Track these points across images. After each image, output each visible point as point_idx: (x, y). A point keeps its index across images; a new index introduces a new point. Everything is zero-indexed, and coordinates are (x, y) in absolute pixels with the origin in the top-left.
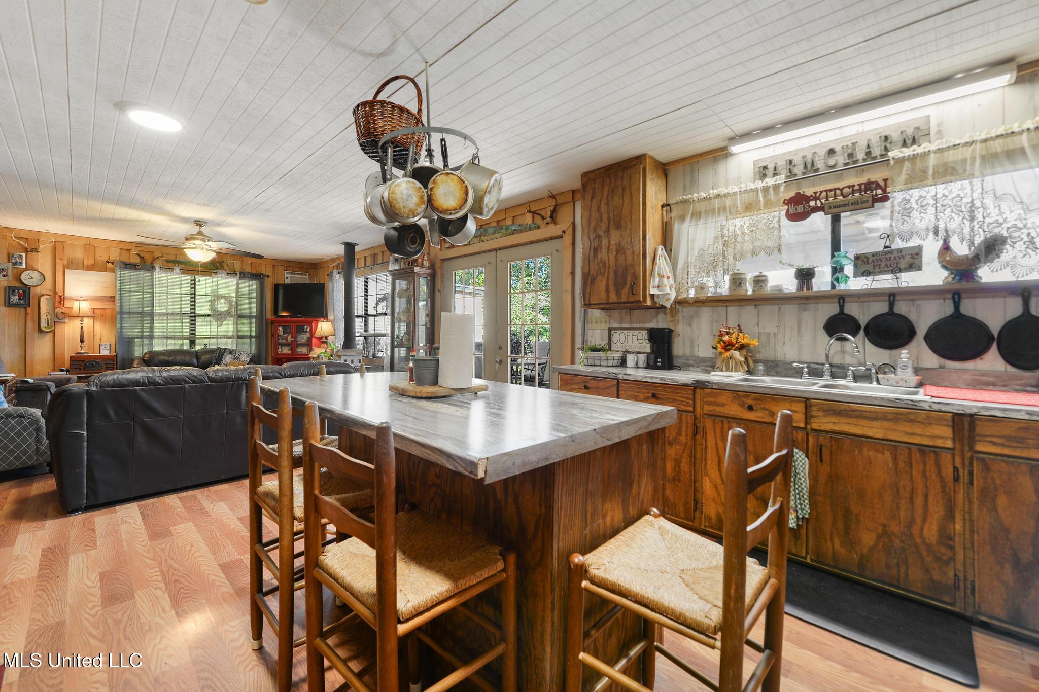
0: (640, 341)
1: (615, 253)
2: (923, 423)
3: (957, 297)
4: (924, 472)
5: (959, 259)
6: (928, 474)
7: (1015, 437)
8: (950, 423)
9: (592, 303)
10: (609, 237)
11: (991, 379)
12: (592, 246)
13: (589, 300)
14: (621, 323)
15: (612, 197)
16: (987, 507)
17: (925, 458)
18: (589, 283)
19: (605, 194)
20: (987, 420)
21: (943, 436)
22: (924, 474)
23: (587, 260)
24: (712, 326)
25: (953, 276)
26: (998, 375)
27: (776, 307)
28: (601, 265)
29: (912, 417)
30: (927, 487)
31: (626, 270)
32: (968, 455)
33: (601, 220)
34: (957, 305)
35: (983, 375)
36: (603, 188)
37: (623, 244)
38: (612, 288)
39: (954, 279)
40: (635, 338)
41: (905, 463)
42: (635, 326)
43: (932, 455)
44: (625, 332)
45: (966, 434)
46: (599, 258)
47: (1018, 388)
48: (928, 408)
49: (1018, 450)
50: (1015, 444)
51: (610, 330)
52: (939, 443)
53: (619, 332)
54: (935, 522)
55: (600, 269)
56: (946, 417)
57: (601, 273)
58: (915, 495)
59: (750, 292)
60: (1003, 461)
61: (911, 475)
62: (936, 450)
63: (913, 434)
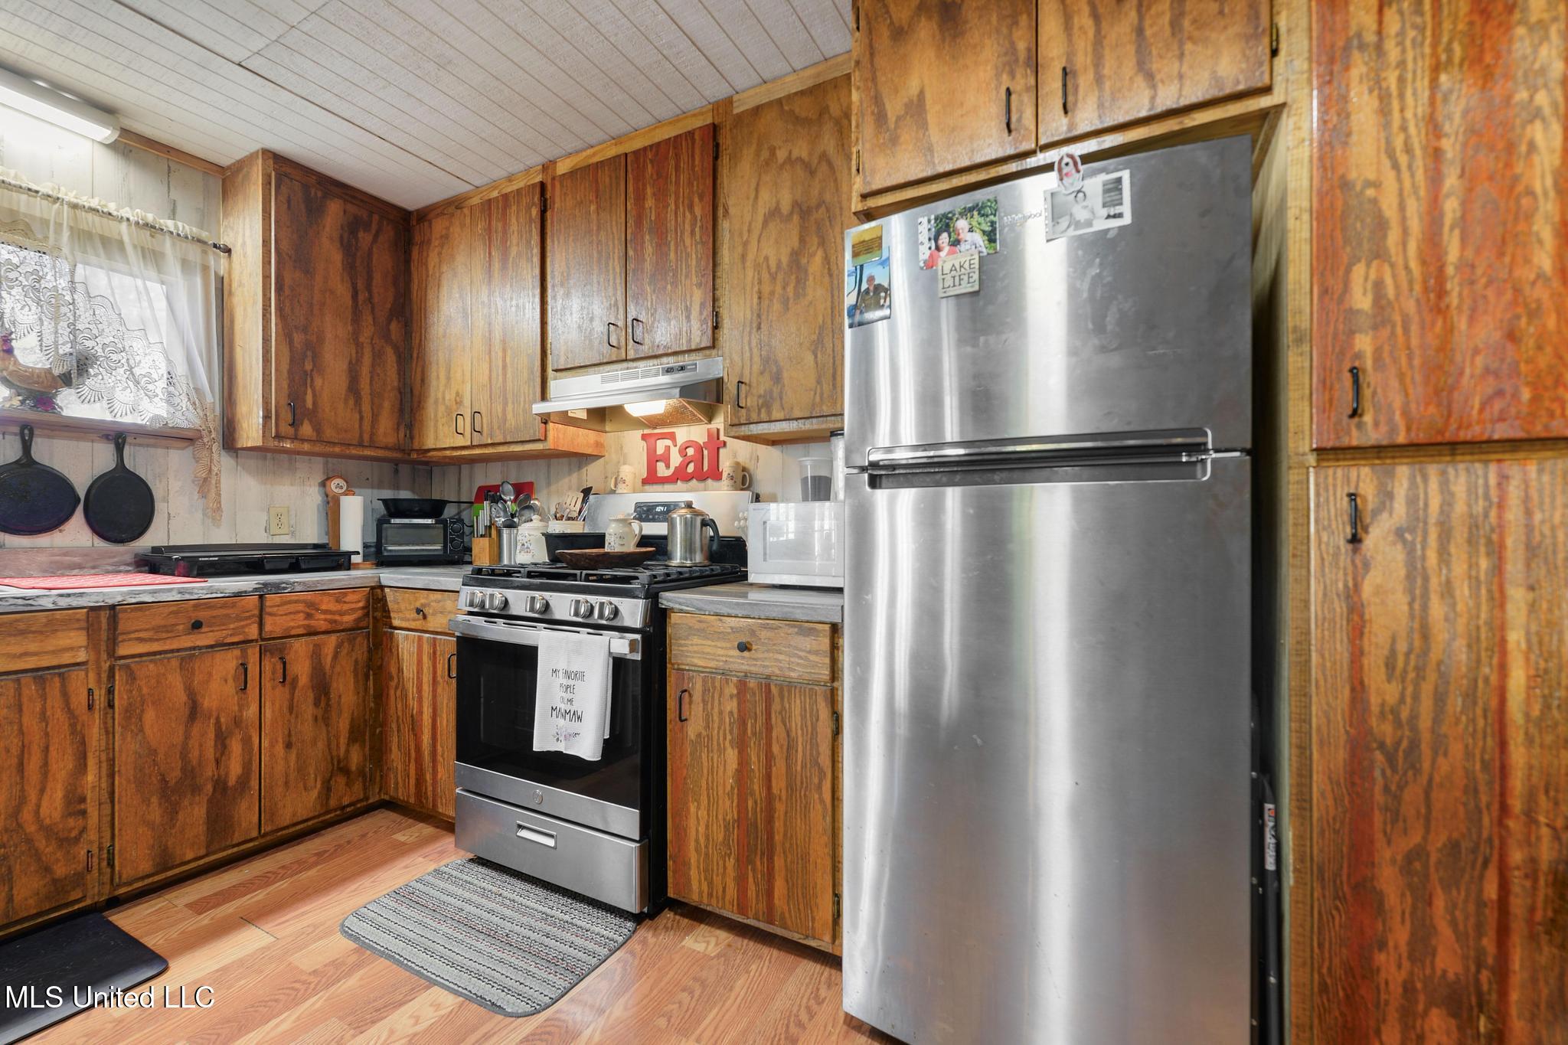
2: (41, 633)
3: (27, 433)
4: (43, 712)
5: (32, 374)
6: (48, 713)
7: (165, 626)
8: (84, 624)
11: (77, 559)
16: (132, 731)
17: (44, 689)
20: (132, 610)
21: (73, 645)
22: (43, 717)
25: (20, 398)
26: (85, 553)
29: (22, 626)
30: (47, 734)
32: (106, 666)
34: (26, 447)
35: (65, 554)
39: (23, 402)
41: (7, 707)
43: (57, 679)
45: (104, 635)
47: (110, 568)
48: (51, 606)
49: (168, 641)
50: (164, 635)
52: (67, 658)
54: (59, 786)
56: (78, 616)
58: (26, 756)
60: (151, 661)
61: (21, 725)
62: (61, 671)
63: (26, 654)
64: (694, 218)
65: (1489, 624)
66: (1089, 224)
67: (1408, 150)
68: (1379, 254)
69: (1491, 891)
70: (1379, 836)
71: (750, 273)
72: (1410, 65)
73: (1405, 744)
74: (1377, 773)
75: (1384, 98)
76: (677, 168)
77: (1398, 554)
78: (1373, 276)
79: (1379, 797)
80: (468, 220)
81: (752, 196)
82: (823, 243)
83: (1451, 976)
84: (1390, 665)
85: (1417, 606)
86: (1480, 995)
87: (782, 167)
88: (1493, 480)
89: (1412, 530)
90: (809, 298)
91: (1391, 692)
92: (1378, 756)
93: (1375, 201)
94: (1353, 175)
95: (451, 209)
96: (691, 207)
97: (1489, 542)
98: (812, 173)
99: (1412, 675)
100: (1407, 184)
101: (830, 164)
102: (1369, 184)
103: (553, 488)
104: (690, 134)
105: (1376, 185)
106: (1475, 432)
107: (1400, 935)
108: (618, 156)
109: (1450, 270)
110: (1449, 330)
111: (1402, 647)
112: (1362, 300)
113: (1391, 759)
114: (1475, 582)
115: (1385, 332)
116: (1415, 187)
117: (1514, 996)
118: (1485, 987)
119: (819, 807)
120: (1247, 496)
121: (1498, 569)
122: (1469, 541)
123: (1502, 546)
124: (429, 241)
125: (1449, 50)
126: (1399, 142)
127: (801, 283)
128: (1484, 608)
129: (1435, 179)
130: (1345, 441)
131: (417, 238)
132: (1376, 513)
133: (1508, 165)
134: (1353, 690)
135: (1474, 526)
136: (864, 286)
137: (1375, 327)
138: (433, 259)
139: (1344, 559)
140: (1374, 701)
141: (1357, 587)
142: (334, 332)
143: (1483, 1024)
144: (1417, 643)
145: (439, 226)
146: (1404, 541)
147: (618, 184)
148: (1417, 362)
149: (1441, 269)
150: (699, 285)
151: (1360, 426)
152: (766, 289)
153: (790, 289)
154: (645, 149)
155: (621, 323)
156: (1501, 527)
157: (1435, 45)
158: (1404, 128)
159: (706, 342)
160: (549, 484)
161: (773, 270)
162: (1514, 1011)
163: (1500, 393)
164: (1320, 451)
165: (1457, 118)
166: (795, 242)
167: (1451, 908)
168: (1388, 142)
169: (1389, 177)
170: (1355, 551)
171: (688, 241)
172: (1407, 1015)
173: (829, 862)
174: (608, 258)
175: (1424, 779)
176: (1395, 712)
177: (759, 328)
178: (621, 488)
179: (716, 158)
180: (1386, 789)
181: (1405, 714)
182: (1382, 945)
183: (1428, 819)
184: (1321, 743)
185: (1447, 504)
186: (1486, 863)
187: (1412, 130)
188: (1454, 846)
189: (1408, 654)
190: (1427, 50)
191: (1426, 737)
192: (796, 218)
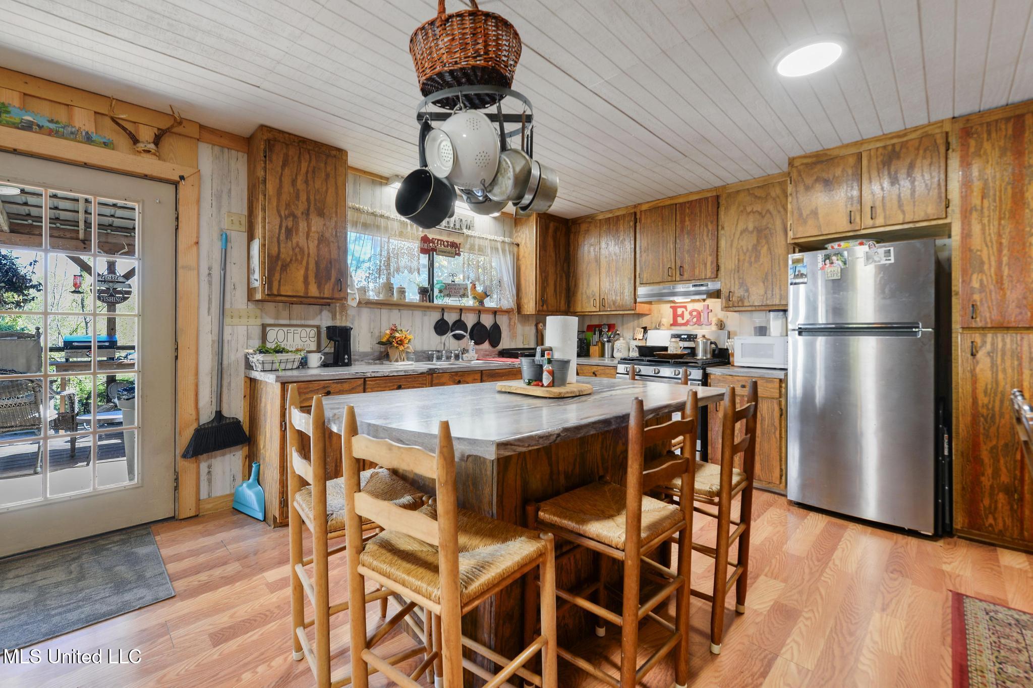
0: (304, 340)
1: (316, 242)
3: (479, 313)
9: (282, 293)
10: (308, 219)
11: (488, 353)
12: (284, 225)
13: (279, 290)
14: (277, 318)
15: (313, 178)
18: (278, 268)
19: (304, 170)
23: (275, 240)
24: (370, 325)
27: (411, 312)
28: (297, 250)
31: (331, 263)
33: (298, 197)
34: (479, 317)
35: (486, 351)
36: (300, 162)
37: (327, 235)
38: (312, 279)
39: (478, 303)
40: (297, 336)
42: (294, 322)
44: (285, 329)
46: (294, 241)
47: (494, 356)
51: (264, 327)
53: (277, 329)
55: (296, 255)
57: (297, 260)
59: (395, 299)
64: (708, 231)
65: (1018, 380)
66: (879, 262)
67: (991, 241)
68: (981, 271)
69: (1018, 457)
70: (982, 442)
71: (734, 251)
72: (992, 217)
73: (990, 415)
74: (981, 424)
75: (983, 225)
76: (700, 211)
77: (988, 360)
78: (980, 278)
79: (982, 431)
80: (599, 225)
81: (735, 223)
82: (767, 242)
83: (1006, 482)
84: (985, 392)
85: (994, 375)
86: (1015, 488)
87: (749, 214)
88: (1019, 338)
89: (993, 353)
90: (761, 262)
91: (986, 400)
92: (982, 419)
93: (980, 256)
94: (972, 248)
95: (589, 220)
96: (707, 226)
97: (1018, 356)
98: (763, 217)
99: (992, 395)
100: (991, 252)
101: (770, 213)
102: (978, 250)
103: (625, 326)
104: (707, 199)
105: (981, 251)
106: (1013, 325)
107: (989, 471)
108: (673, 204)
109: (1005, 277)
110: (1005, 295)
111: (989, 387)
112: (976, 284)
113: (986, 420)
114: (1013, 369)
115: (983, 294)
116: (993, 252)
117: (1026, 488)
118: (1017, 485)
119: (774, 439)
120: (933, 342)
121: (1020, 365)
122: (1011, 356)
123: (1021, 358)
124: (579, 232)
125: (1005, 214)
126: (988, 239)
127: (757, 258)
128: (1016, 375)
129: (1000, 251)
130: (971, 326)
131: (573, 230)
132: (981, 347)
133: (1024, 249)
134: (973, 399)
135: (1013, 352)
136: (797, 273)
137: (980, 293)
138: (581, 239)
139: (970, 361)
140: (980, 403)
141: (974, 369)
142: (551, 270)
143: (1016, 496)
144: (994, 385)
145: (584, 227)
146: (990, 356)
147: (672, 216)
148: (994, 303)
149: (1002, 277)
150: (711, 255)
151: (975, 322)
152: (742, 258)
153: (753, 259)
154: (685, 203)
155: (673, 267)
156: (1021, 352)
157: (1000, 212)
158: (990, 235)
159: (713, 276)
160: (623, 325)
161: (745, 251)
162: (1026, 492)
163: (1021, 313)
164: (963, 328)
165: (1007, 234)
166: (755, 242)
167: (1006, 463)
168: (985, 238)
169: (985, 248)
170: (974, 358)
171: (705, 238)
172: (992, 495)
173: (778, 457)
174: (667, 243)
175: (997, 425)
176: (987, 406)
177: (738, 271)
178: (662, 327)
179: (718, 208)
180: (984, 428)
181: (990, 406)
182: (983, 475)
183: (998, 437)
184: (963, 415)
185: (1004, 344)
186: (1017, 449)
187: (993, 236)
188: (1006, 445)
189: (991, 389)
190: (997, 213)
191: (997, 413)
192: (755, 233)
